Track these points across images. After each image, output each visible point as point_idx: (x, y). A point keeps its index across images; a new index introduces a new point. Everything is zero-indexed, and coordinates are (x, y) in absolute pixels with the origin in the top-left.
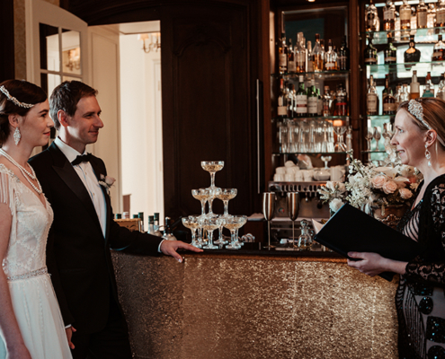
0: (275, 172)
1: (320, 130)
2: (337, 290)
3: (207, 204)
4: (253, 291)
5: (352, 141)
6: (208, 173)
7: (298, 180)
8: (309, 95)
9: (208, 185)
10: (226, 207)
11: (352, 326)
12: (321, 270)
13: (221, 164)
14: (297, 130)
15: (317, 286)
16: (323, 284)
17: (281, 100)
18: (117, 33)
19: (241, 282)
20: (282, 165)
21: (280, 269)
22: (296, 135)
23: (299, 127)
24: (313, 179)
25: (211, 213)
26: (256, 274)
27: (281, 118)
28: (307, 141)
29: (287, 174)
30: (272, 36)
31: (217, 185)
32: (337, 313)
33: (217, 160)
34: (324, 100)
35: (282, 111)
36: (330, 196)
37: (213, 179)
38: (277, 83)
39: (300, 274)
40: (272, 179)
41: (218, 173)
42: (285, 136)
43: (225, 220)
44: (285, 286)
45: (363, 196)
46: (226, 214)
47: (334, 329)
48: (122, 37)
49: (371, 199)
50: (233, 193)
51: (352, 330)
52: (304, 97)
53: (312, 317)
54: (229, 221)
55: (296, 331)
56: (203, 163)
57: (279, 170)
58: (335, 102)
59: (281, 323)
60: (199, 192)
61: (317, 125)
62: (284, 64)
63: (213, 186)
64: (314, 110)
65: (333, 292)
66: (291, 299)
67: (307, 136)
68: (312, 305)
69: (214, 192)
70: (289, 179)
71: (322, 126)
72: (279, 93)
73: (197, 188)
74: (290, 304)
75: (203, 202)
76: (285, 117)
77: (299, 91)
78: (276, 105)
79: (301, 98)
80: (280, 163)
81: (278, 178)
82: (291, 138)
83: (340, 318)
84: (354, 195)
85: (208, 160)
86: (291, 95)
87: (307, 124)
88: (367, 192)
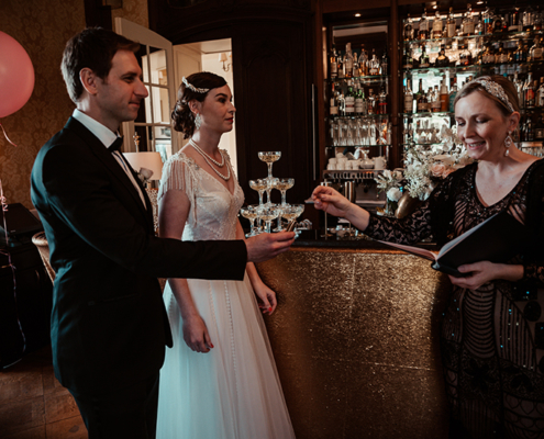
0: (328, 163)
1: (364, 127)
2: (396, 282)
3: (265, 194)
4: (310, 283)
5: (392, 136)
6: (265, 163)
7: (348, 169)
8: (356, 97)
9: (266, 176)
10: (284, 196)
11: (409, 316)
12: (381, 262)
13: (278, 154)
14: (346, 127)
15: (375, 278)
16: (382, 276)
17: (332, 101)
18: (199, 53)
19: (299, 274)
20: (334, 156)
21: (338, 261)
22: (345, 131)
23: (347, 124)
24: (360, 167)
25: (269, 203)
26: (314, 266)
27: (332, 117)
28: (354, 136)
29: (338, 163)
30: (325, 47)
31: (274, 176)
32: (395, 304)
33: (274, 150)
34: (369, 101)
35: (334, 111)
36: (388, 185)
37: (270, 170)
38: (329, 87)
39: (358, 266)
40: (326, 168)
41: (275, 163)
42: (337, 132)
43: (282, 210)
44: (343, 278)
45: (422, 184)
46: (284, 204)
47: (391, 319)
48: (203, 56)
49: (431, 188)
50: (291, 184)
51: (410, 320)
52: (352, 98)
53: (370, 308)
54: (287, 211)
55: (353, 321)
56: (261, 154)
57: (331, 161)
58: (377, 103)
59: (339, 313)
60: (257, 182)
61: (363, 123)
62: (335, 71)
63: (270, 176)
64: (360, 110)
65: (392, 284)
66: (349, 290)
67: (354, 132)
68: (371, 296)
69: (272, 182)
70: (340, 168)
71: (366, 124)
72: (330, 95)
73: (255, 179)
74: (348, 295)
75: (261, 192)
76: (336, 115)
77: (347, 94)
78: (328, 106)
79: (350, 99)
80: (332, 155)
81: (330, 167)
82: (341, 134)
83: (398, 309)
84: (412, 183)
85: (265, 151)
86: (341, 97)
87: (354, 122)
88: (426, 180)
